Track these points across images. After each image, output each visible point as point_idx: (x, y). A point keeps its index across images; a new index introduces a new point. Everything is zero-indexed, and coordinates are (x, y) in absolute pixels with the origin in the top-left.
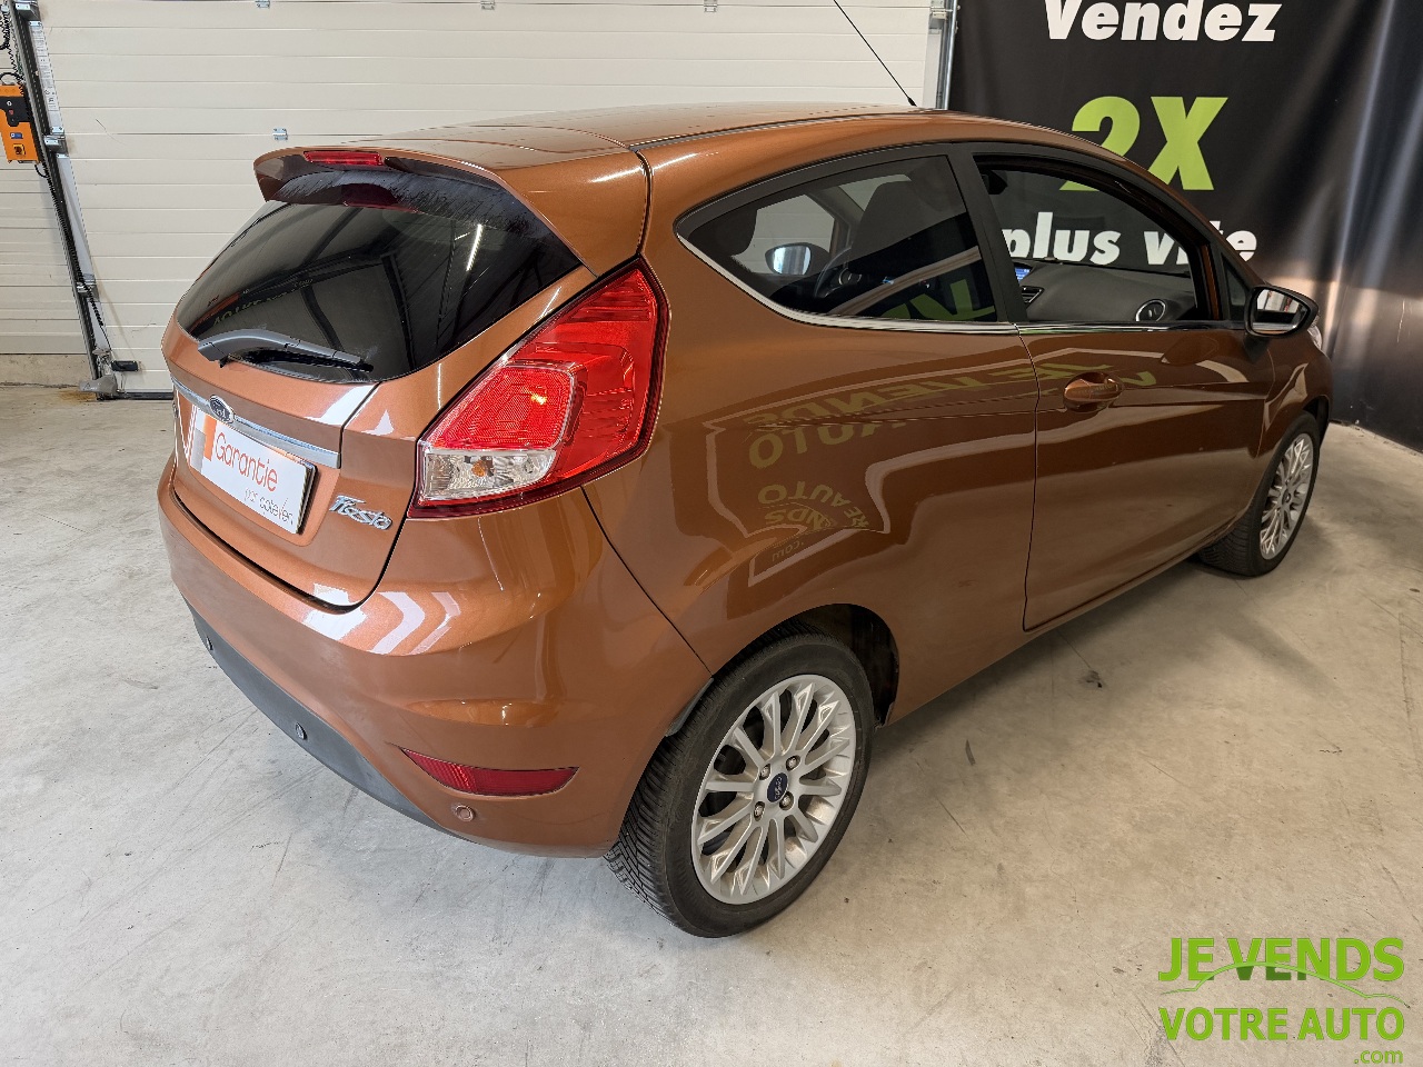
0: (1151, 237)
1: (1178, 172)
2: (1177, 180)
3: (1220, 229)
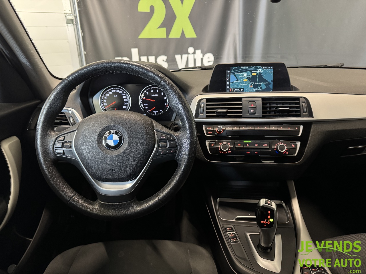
0: (178, 57)
1: (183, 32)
2: (183, 33)
3: (201, 53)
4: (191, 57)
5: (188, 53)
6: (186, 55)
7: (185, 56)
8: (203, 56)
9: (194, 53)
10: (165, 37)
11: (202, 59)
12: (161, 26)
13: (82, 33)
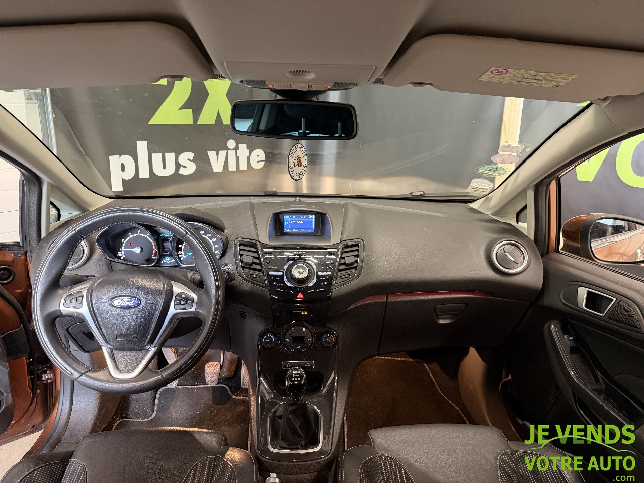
0: (212, 154)
1: (218, 113)
2: (219, 117)
3: (247, 149)
4: (232, 154)
5: (227, 149)
6: (226, 151)
7: (223, 153)
8: (250, 153)
9: (237, 148)
10: (192, 123)
11: (248, 158)
12: (185, 106)
13: (54, 116)
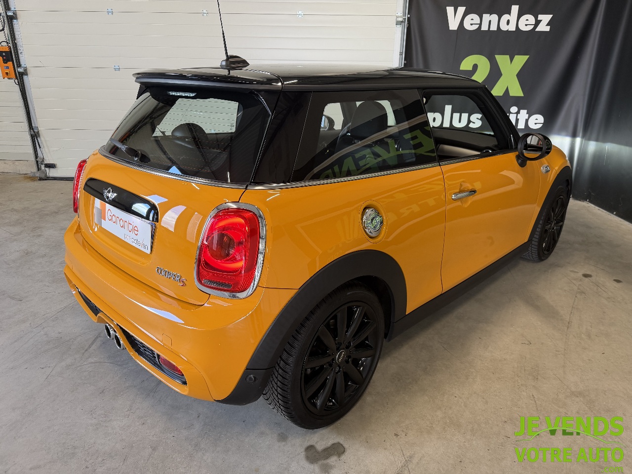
1: (507, 88)
2: (507, 91)
3: (527, 114)
5: (510, 113)
8: (529, 117)
9: (518, 113)
11: (527, 121)
